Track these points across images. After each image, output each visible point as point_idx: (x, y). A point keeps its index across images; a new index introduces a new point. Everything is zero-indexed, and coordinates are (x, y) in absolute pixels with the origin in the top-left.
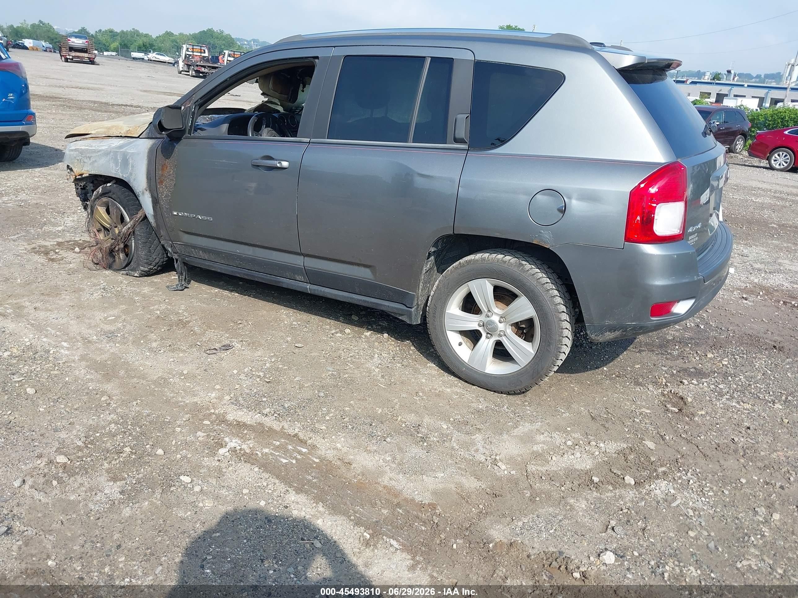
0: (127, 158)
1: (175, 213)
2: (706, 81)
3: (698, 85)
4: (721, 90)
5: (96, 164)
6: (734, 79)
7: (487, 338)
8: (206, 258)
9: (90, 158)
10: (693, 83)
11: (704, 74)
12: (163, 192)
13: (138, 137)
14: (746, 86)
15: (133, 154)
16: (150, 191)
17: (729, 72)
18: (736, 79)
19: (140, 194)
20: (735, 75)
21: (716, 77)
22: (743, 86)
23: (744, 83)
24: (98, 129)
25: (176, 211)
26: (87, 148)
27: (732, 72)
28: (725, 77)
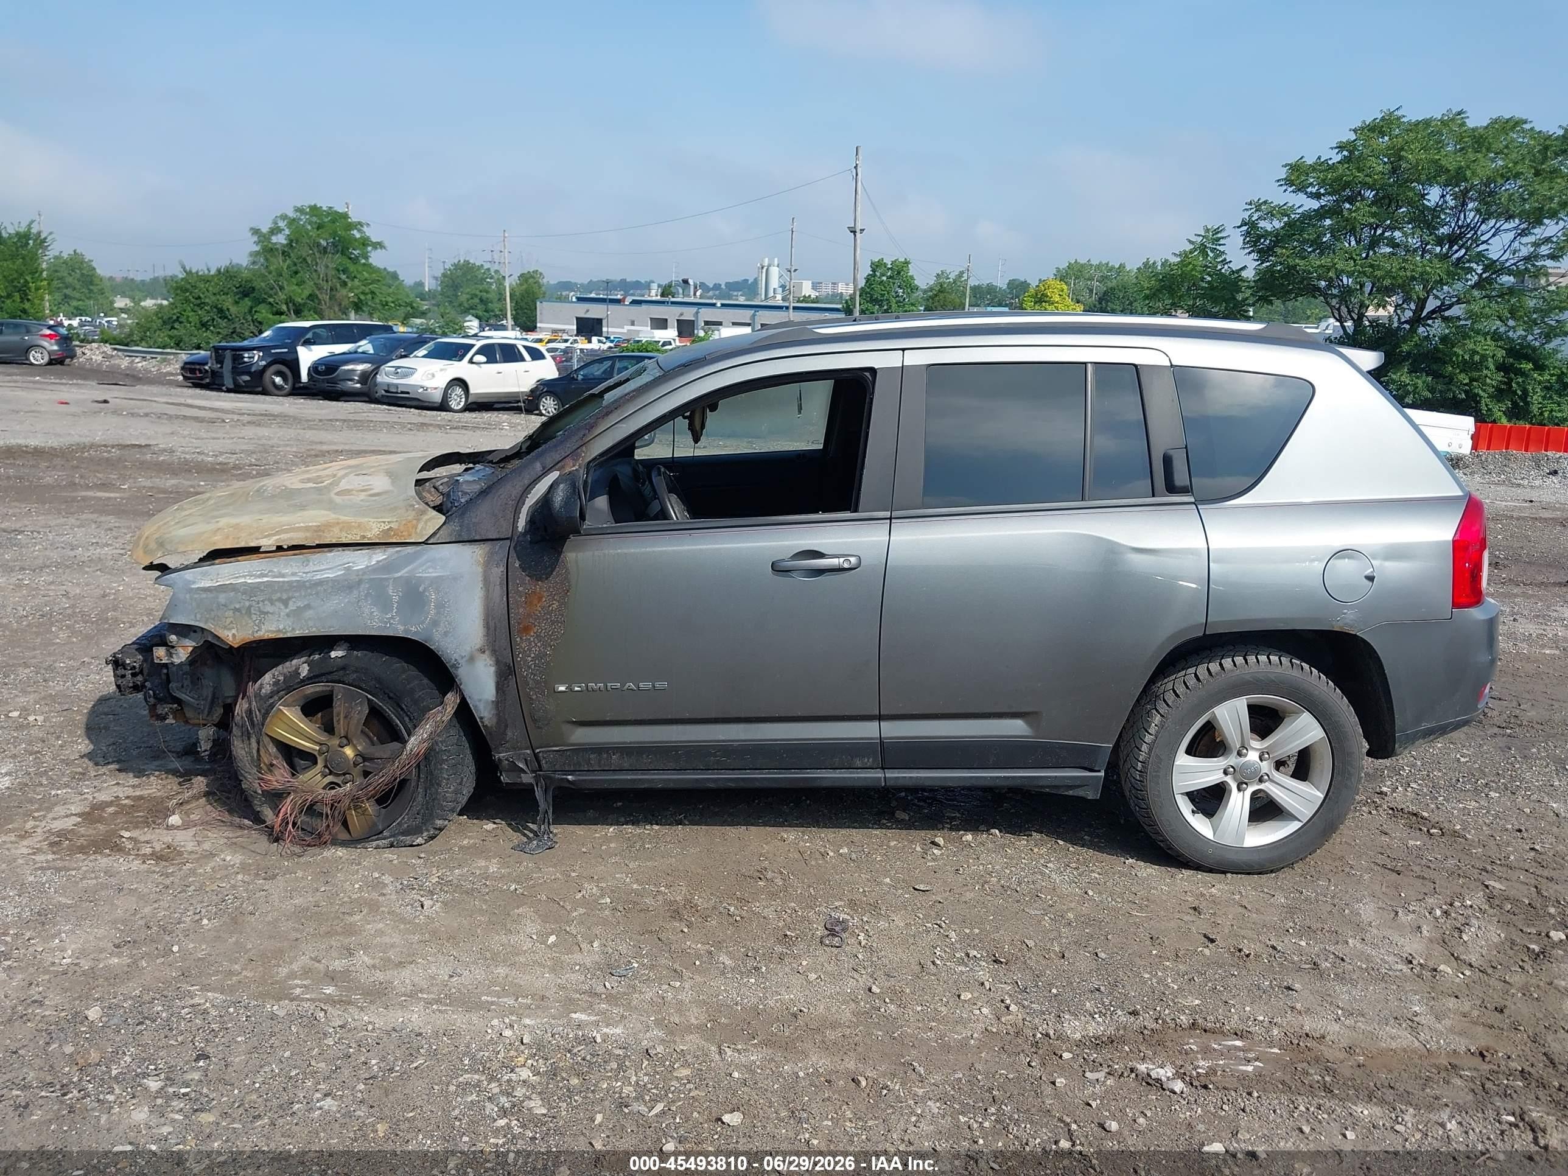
0: (421, 589)
1: (562, 688)
2: (654, 298)
3: (644, 307)
4: (682, 315)
5: (309, 613)
6: (695, 294)
7: (1239, 790)
8: (626, 765)
9: (285, 603)
10: (634, 302)
11: (647, 286)
12: (530, 650)
13: (425, 543)
14: (719, 305)
15: (437, 582)
16: (494, 652)
17: (686, 282)
18: (698, 293)
19: (462, 662)
20: (695, 287)
21: (666, 291)
22: (714, 305)
23: (714, 301)
24: (277, 533)
25: (562, 683)
26: (265, 579)
27: (691, 282)
28: (681, 291)
